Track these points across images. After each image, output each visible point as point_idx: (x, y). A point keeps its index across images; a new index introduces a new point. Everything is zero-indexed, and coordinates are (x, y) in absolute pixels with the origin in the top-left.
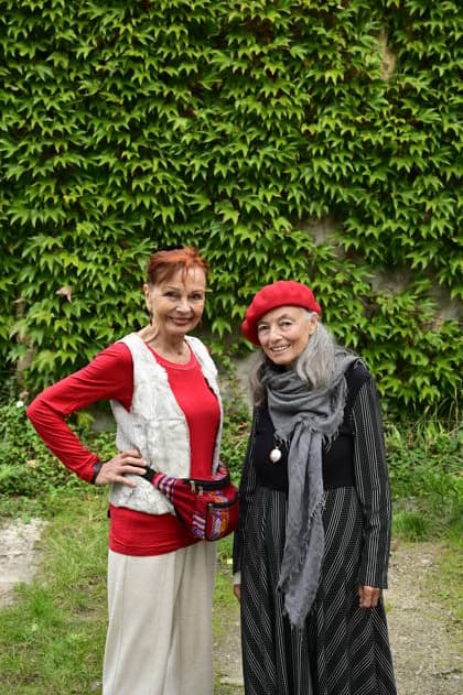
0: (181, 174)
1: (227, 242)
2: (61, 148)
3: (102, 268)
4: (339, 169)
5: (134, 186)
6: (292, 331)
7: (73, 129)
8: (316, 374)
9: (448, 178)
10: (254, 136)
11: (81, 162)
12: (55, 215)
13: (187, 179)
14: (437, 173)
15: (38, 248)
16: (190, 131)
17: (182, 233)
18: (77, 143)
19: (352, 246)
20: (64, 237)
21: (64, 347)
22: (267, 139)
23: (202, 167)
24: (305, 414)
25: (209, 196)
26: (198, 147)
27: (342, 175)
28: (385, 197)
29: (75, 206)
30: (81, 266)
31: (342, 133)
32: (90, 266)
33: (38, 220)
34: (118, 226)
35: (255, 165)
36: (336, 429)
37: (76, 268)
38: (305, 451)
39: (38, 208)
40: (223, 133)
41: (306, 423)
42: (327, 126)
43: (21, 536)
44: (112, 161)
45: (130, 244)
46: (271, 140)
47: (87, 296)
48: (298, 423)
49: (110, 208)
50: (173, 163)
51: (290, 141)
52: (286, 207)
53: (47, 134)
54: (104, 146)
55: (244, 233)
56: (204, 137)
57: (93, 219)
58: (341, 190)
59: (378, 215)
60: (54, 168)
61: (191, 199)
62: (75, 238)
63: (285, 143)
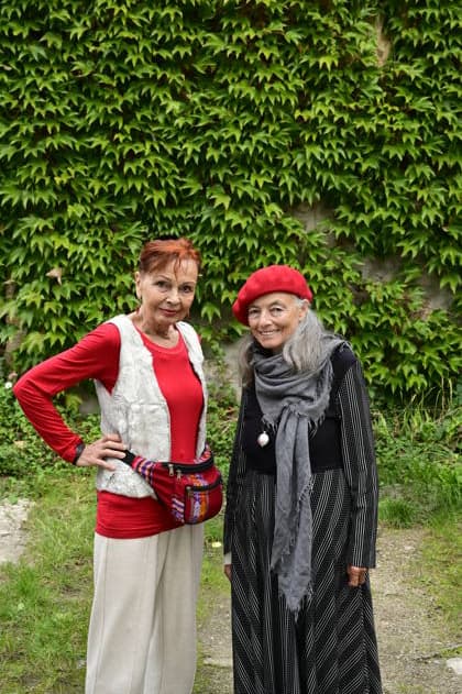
0: (173, 158)
1: (218, 227)
2: (54, 129)
3: (93, 251)
4: (331, 156)
5: (125, 169)
6: (283, 317)
7: (66, 111)
8: (301, 359)
9: (440, 167)
10: (247, 121)
11: (73, 143)
12: (46, 197)
13: (179, 163)
14: (429, 162)
15: (29, 230)
16: (182, 114)
17: (174, 217)
18: (70, 125)
19: (343, 234)
20: (55, 219)
21: (54, 329)
22: (260, 123)
23: (194, 152)
24: (291, 399)
25: (201, 180)
26: (191, 131)
27: (334, 163)
28: (376, 185)
29: (67, 188)
30: (71, 249)
31: (336, 119)
32: (81, 248)
33: (29, 202)
34: (109, 209)
35: (247, 150)
36: (322, 413)
37: (66, 251)
38: (292, 436)
39: (30, 189)
40: (216, 118)
41: (292, 408)
42: (321, 113)
43: (8, 516)
44: (105, 144)
45: (122, 227)
46: (264, 125)
47: (78, 278)
48: (285, 408)
49: (102, 190)
50: (165, 147)
51: (283, 126)
52: (278, 192)
53: (39, 114)
54: (96, 128)
55: (235, 218)
56: (197, 121)
57: (84, 202)
58: (332, 177)
59: (369, 202)
60: (46, 150)
61: (182, 183)
62: (66, 220)
63: (277, 129)
